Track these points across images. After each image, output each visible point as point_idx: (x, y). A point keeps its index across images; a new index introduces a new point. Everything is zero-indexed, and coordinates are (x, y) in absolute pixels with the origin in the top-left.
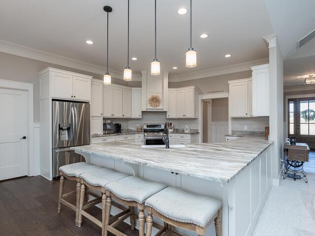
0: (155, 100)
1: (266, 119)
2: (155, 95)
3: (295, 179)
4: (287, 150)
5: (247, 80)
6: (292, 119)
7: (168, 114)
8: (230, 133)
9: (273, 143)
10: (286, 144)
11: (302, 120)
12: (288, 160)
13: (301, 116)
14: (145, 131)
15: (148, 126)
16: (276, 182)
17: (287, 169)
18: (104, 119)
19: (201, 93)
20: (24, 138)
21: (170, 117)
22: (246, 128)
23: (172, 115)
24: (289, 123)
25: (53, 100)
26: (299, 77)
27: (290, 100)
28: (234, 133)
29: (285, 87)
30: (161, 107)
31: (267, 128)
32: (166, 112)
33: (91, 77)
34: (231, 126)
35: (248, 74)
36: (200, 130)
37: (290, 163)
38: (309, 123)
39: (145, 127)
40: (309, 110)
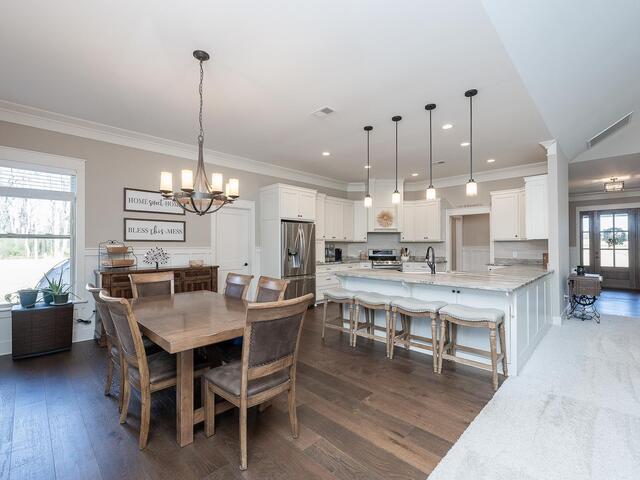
0: (385, 217)
1: (543, 243)
2: (386, 210)
3: (583, 319)
4: (572, 281)
5: (518, 190)
6: (586, 243)
7: (402, 236)
8: (492, 261)
9: (553, 272)
10: (571, 275)
11: (604, 244)
12: (574, 297)
13: (602, 237)
14: (371, 258)
15: (374, 252)
16: (557, 320)
17: (573, 308)
18: (326, 242)
19: (450, 208)
20: (246, 264)
21: (406, 239)
22: (515, 255)
23: (407, 237)
24: (582, 249)
25: (282, 221)
26: (596, 181)
27: (583, 214)
28: (497, 262)
29: (571, 194)
30: (393, 227)
31: (546, 255)
32: (399, 233)
33: (315, 192)
34: (493, 252)
35: (519, 183)
36: (448, 259)
37: (578, 300)
38: (614, 249)
39: (371, 254)
40: (614, 229)
